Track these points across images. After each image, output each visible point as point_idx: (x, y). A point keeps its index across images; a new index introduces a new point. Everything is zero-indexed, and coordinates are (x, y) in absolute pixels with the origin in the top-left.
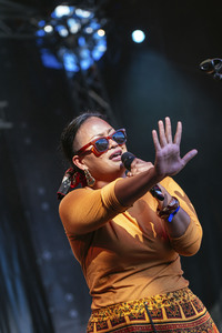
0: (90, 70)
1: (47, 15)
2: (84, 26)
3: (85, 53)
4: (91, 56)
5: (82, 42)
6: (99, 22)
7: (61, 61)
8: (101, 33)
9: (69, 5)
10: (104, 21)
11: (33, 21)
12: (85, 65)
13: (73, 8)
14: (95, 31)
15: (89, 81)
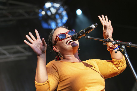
1: (42, 7)
2: (58, 9)
3: (59, 21)
5: (57, 17)
6: (63, 8)
7: (49, 25)
10: (66, 7)
11: (37, 10)
13: (52, 3)
14: (62, 12)
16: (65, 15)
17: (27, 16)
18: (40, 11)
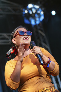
0: (39, 24)
1: (26, 7)
2: (37, 10)
3: (37, 19)
4: (39, 20)
5: (37, 16)
6: (41, 9)
7: (30, 21)
8: (42, 13)
9: (32, 4)
10: (43, 9)
11: (22, 9)
12: (38, 23)
14: (40, 12)
15: (39, 28)
16: (42, 15)
17: (14, 13)
18: (24, 10)
